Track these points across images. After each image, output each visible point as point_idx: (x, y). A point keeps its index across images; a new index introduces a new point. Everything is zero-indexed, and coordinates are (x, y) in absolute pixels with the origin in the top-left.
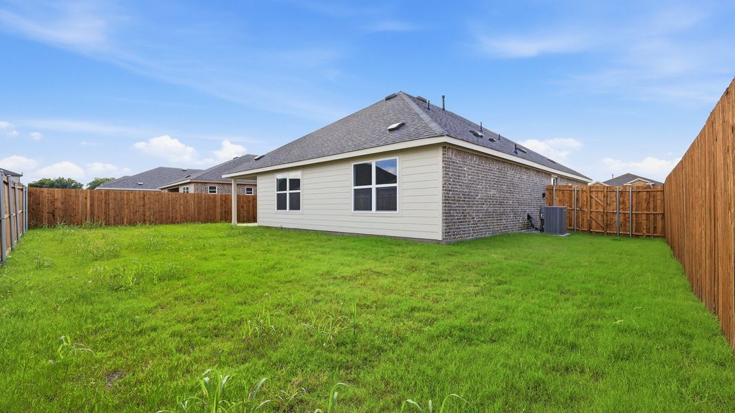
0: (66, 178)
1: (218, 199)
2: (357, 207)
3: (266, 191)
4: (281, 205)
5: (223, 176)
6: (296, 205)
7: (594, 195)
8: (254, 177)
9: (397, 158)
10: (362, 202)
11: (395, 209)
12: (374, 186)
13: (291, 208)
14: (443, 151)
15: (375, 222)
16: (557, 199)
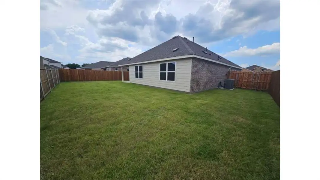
0: (76, 63)
1: (118, 73)
2: (161, 79)
3: (132, 71)
4: (137, 77)
5: (119, 66)
6: (141, 77)
7: (244, 75)
8: (128, 66)
9: (175, 62)
10: (163, 77)
11: (174, 80)
12: (167, 72)
13: (140, 78)
14: (193, 60)
15: (167, 84)
16: (231, 76)
